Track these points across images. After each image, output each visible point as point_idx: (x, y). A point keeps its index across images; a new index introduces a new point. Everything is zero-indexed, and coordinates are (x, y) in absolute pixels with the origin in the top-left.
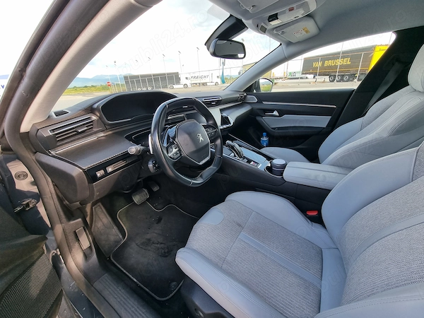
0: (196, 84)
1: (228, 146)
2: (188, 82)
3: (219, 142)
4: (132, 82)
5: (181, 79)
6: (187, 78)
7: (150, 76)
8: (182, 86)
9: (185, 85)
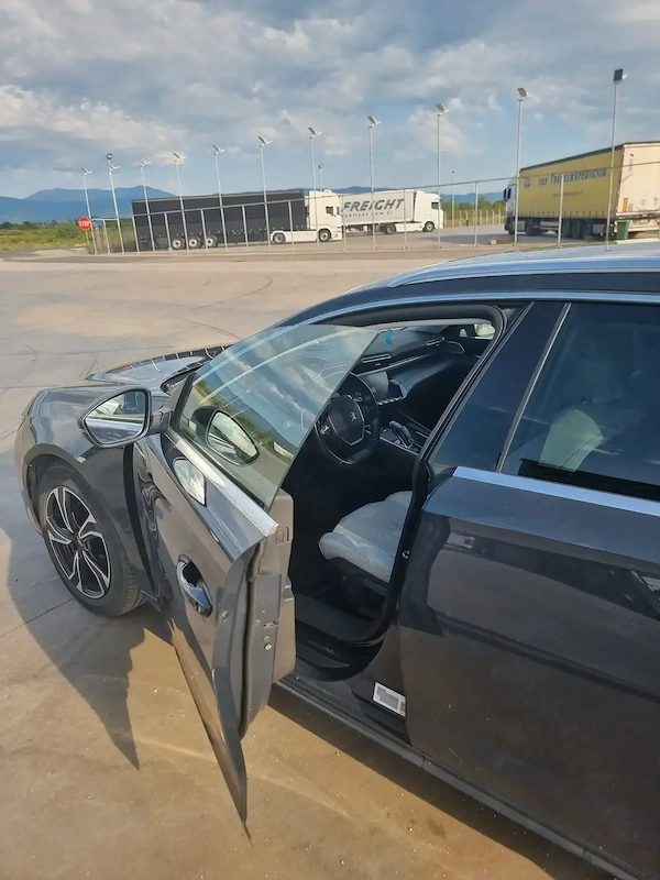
0: (360, 227)
1: (393, 427)
2: (334, 224)
3: (375, 422)
4: (158, 221)
5: (312, 211)
6: (329, 210)
7: (213, 201)
8: (313, 236)
9: (324, 233)
